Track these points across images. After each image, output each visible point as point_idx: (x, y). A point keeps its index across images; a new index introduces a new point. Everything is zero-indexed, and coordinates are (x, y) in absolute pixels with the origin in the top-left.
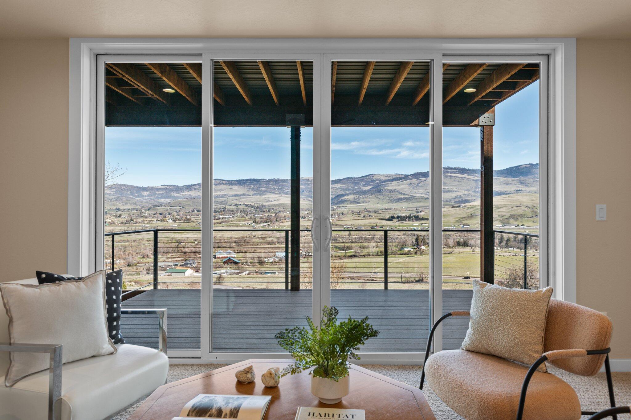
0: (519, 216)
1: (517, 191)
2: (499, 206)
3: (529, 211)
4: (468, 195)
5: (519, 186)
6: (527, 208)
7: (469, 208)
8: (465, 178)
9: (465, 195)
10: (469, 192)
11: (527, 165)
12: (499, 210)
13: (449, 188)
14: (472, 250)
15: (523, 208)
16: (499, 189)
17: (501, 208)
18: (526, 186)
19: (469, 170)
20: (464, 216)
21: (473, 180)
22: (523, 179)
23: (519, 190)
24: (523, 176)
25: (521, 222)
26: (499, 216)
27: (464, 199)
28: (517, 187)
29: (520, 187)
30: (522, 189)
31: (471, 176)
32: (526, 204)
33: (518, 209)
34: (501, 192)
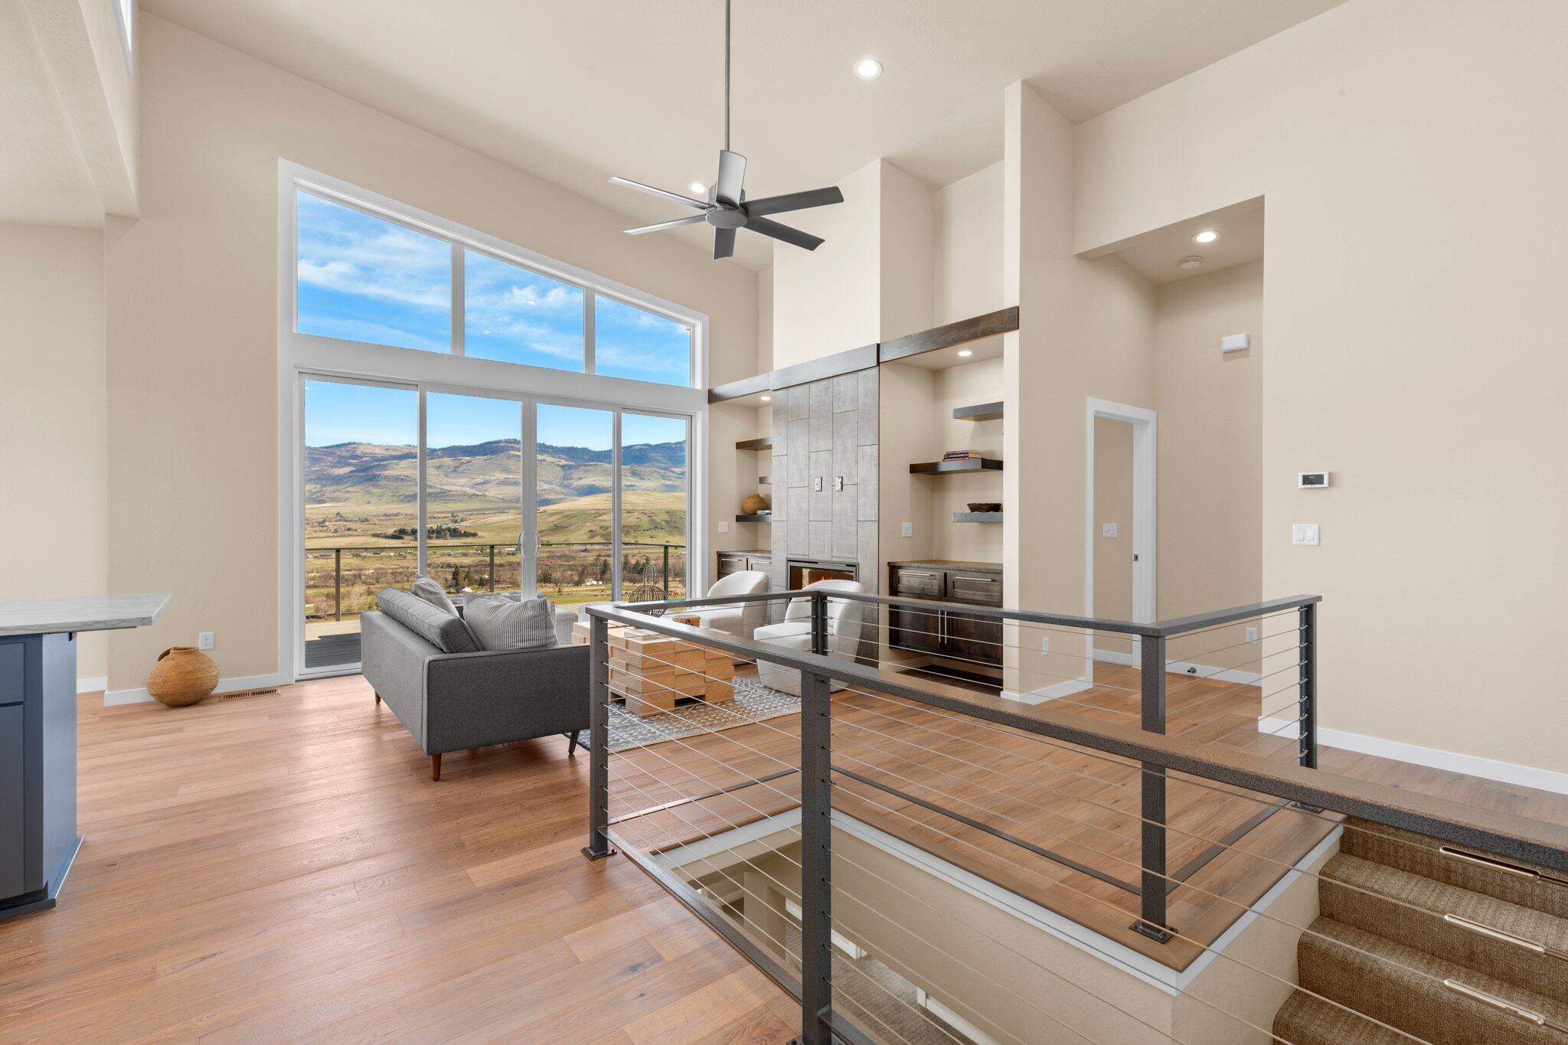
0: (631, 527)
1: (628, 486)
2: (601, 512)
3: (645, 519)
4: (550, 491)
5: (631, 478)
6: (642, 515)
7: (552, 514)
8: (544, 460)
9: (544, 490)
10: (551, 486)
11: (643, 445)
12: (600, 518)
13: (516, 477)
14: (557, 589)
15: (636, 514)
16: (601, 483)
17: (604, 514)
18: (642, 479)
19: (551, 447)
20: (543, 529)
21: (558, 465)
22: (637, 468)
23: (631, 486)
24: (636, 463)
25: (635, 537)
26: (601, 527)
27: (542, 498)
28: (628, 480)
29: (630, 481)
30: (636, 484)
31: (554, 457)
32: (641, 508)
33: (629, 517)
34: (603, 488)
